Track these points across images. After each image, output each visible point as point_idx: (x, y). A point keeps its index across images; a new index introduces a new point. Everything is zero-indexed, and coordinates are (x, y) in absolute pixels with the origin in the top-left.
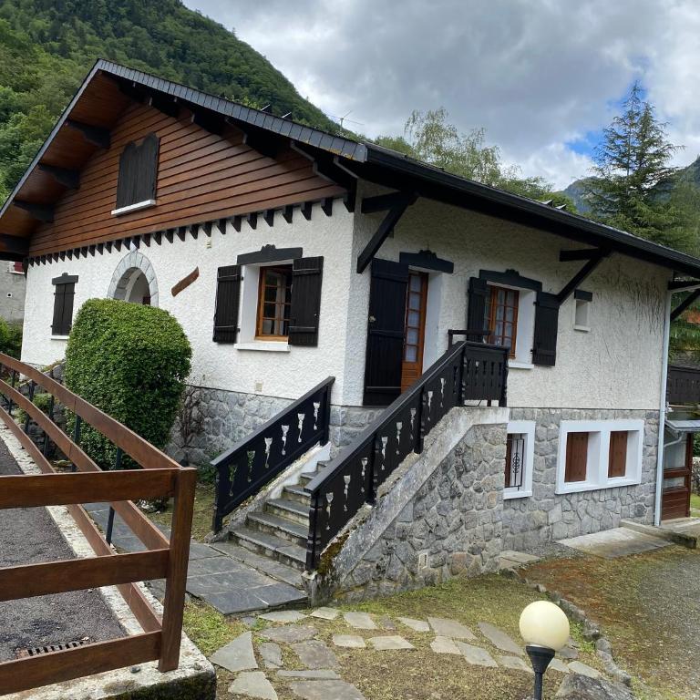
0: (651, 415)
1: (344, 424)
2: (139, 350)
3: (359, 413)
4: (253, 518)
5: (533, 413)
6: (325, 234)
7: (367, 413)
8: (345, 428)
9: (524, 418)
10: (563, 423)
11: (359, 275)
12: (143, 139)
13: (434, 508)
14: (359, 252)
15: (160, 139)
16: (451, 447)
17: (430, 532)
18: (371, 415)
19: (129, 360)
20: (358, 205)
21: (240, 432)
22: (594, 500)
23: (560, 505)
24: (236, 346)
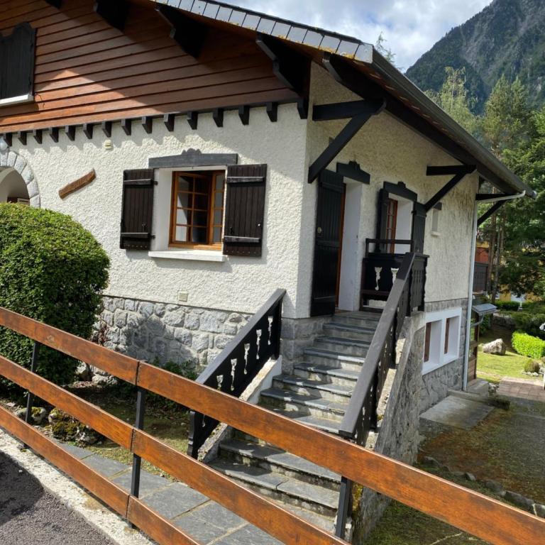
0: (464, 303)
1: (296, 338)
2: (59, 262)
3: (307, 324)
4: (227, 447)
6: (268, 141)
7: (312, 324)
8: (297, 341)
11: (309, 184)
12: (12, 29)
15: (37, 29)
18: (315, 325)
19: (49, 273)
20: (310, 112)
21: (159, 342)
24: (151, 254)
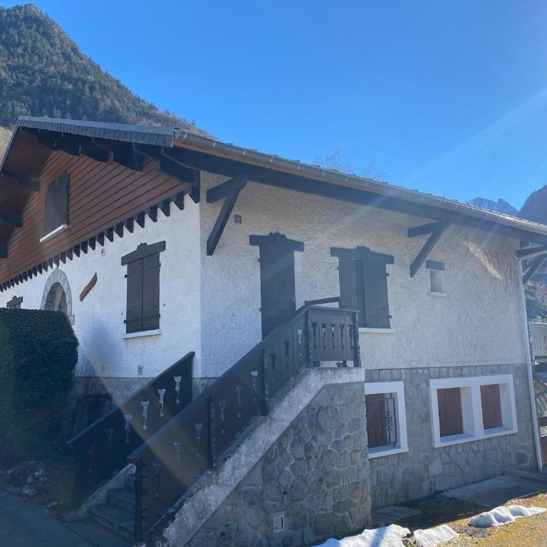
0: (519, 369)
5: (401, 373)
9: (392, 379)
10: (432, 382)
11: (209, 256)
13: (288, 469)
14: (206, 236)
15: (70, 174)
16: (301, 407)
17: (285, 493)
20: (203, 196)
22: (473, 451)
23: (439, 458)
